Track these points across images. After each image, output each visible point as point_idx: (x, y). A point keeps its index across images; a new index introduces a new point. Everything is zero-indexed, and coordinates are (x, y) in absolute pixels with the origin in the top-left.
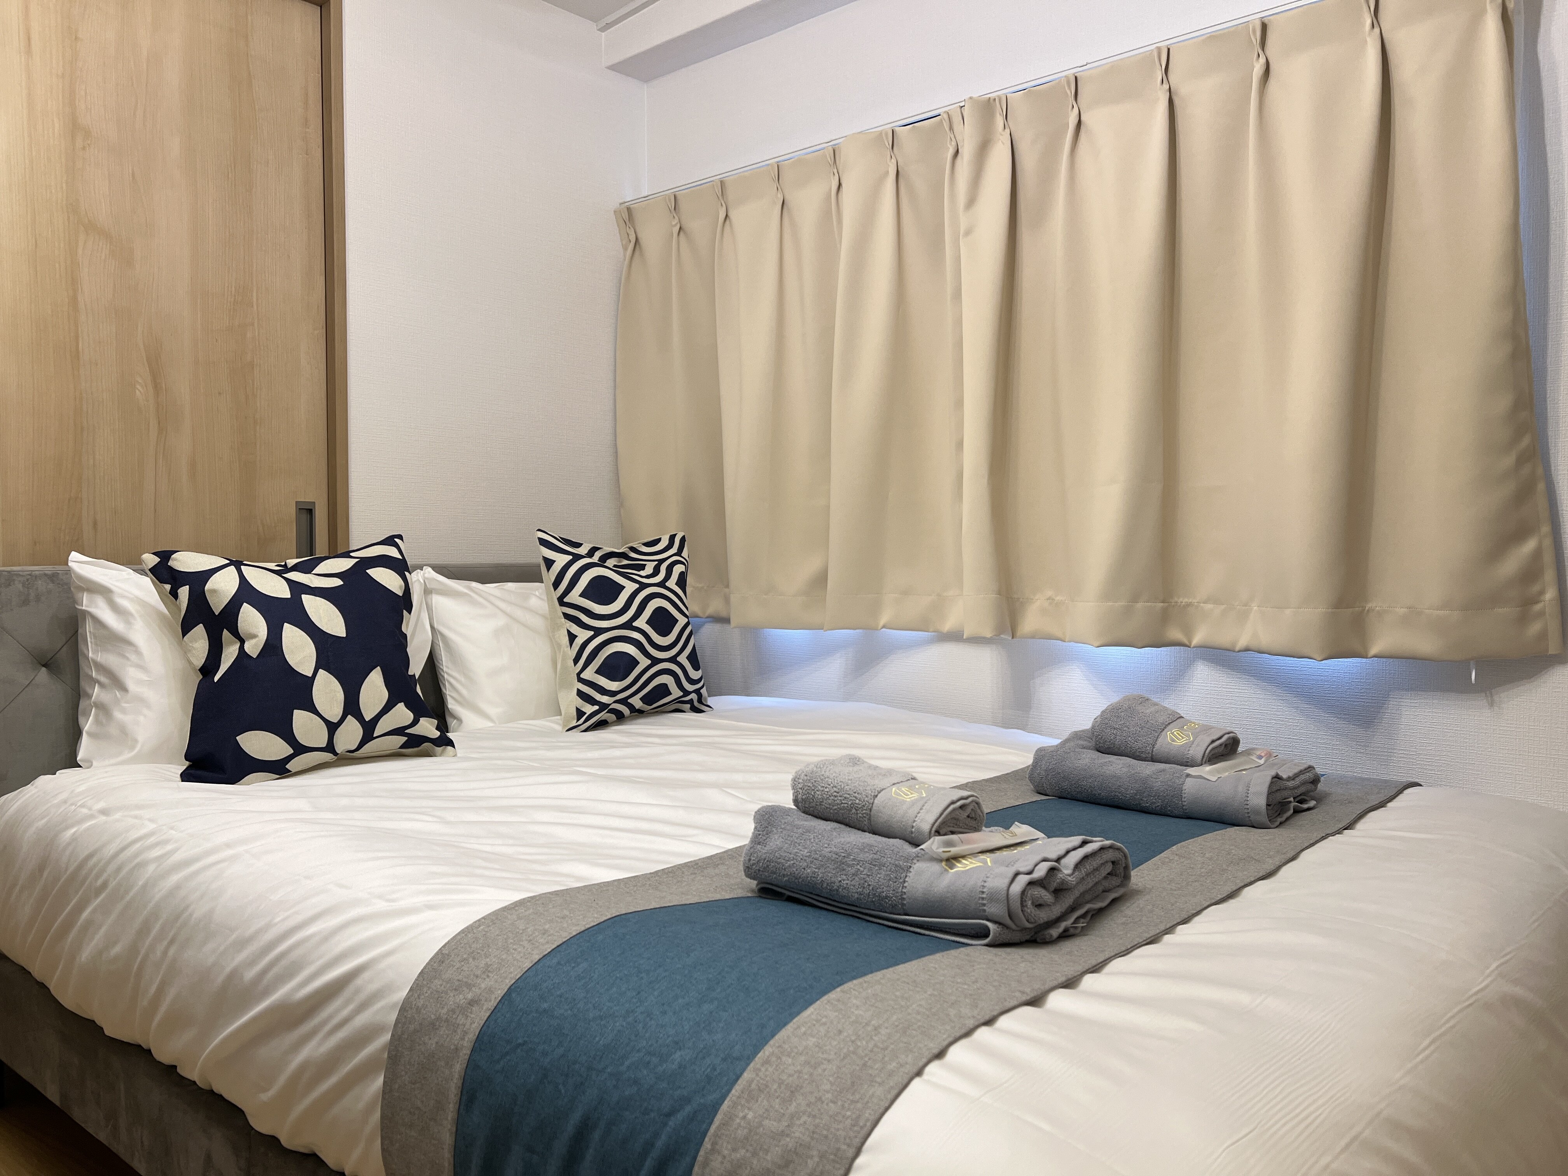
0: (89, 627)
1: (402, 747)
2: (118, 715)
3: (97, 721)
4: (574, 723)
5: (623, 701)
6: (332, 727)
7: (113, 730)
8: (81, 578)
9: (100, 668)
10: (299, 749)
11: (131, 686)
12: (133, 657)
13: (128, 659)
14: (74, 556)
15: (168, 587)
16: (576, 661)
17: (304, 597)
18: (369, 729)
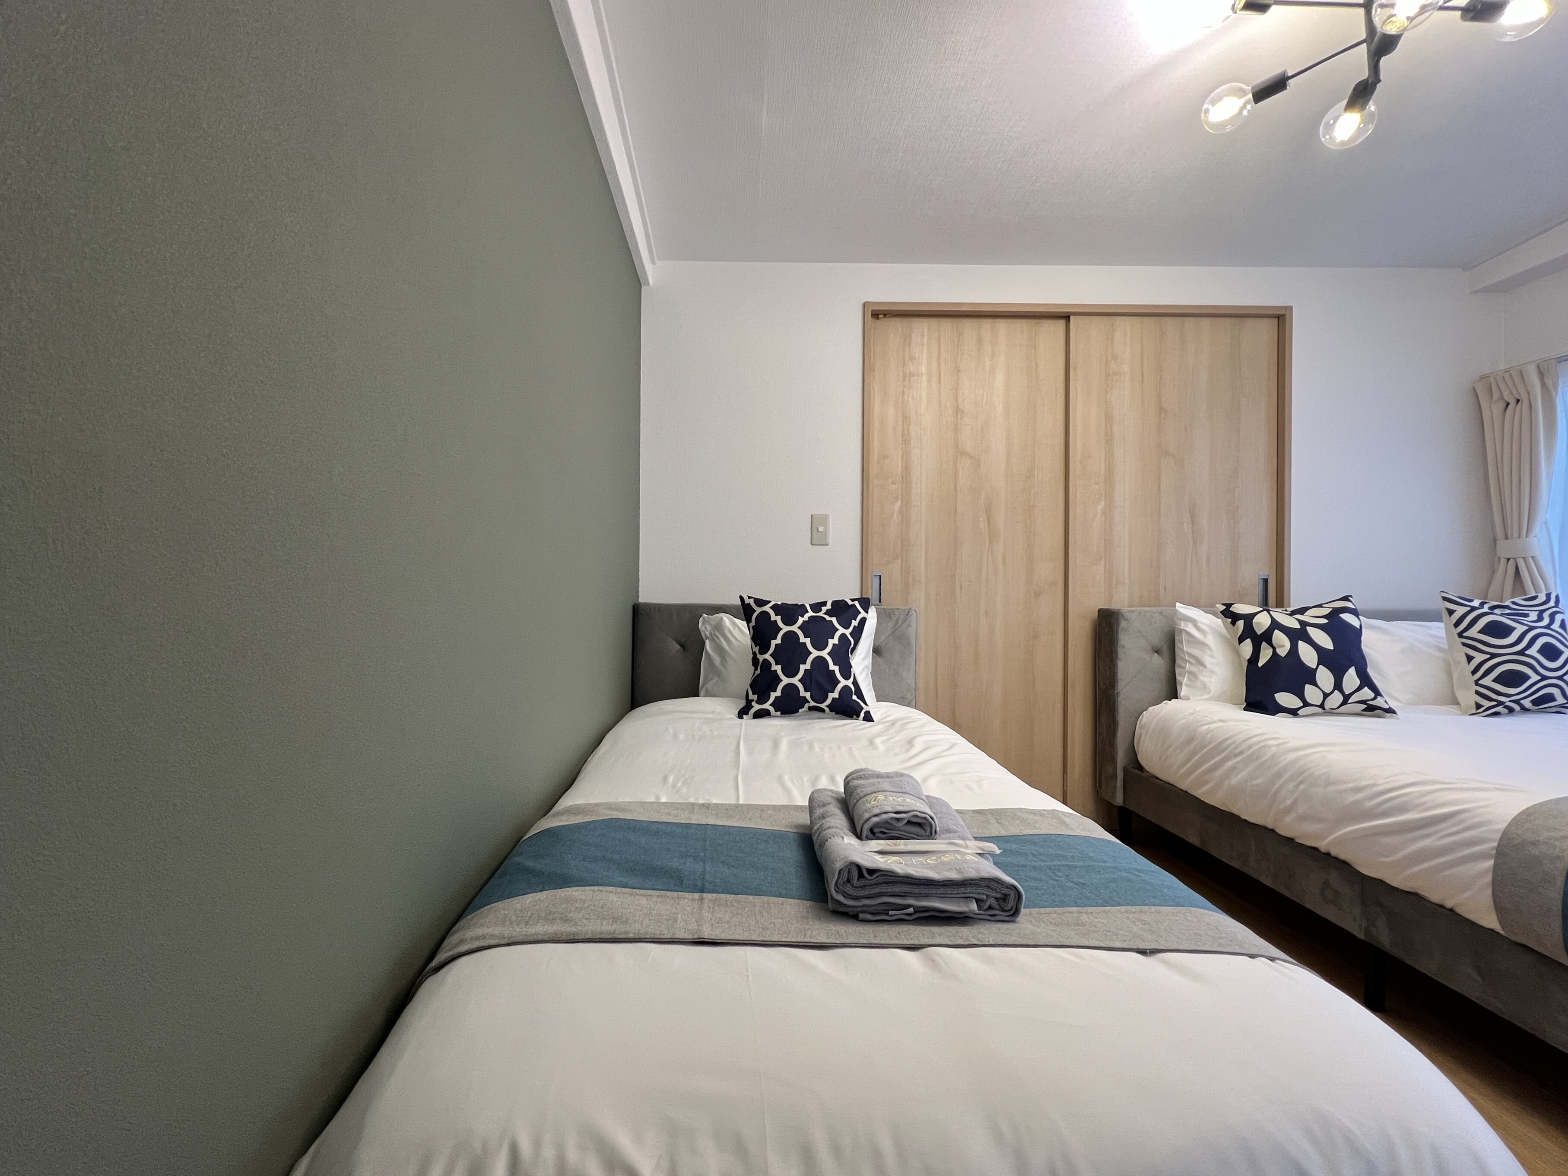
0: (1184, 637)
1: (1363, 710)
2: (1201, 677)
3: (1189, 678)
4: (1474, 711)
5: (1517, 702)
6: (1326, 696)
7: (1199, 684)
8: (1181, 614)
9: (1189, 654)
10: (1306, 704)
11: (1207, 663)
12: (1208, 652)
13: (1206, 653)
14: (1178, 604)
15: (1230, 620)
16: (1474, 672)
17: (1308, 628)
18: (1346, 699)
